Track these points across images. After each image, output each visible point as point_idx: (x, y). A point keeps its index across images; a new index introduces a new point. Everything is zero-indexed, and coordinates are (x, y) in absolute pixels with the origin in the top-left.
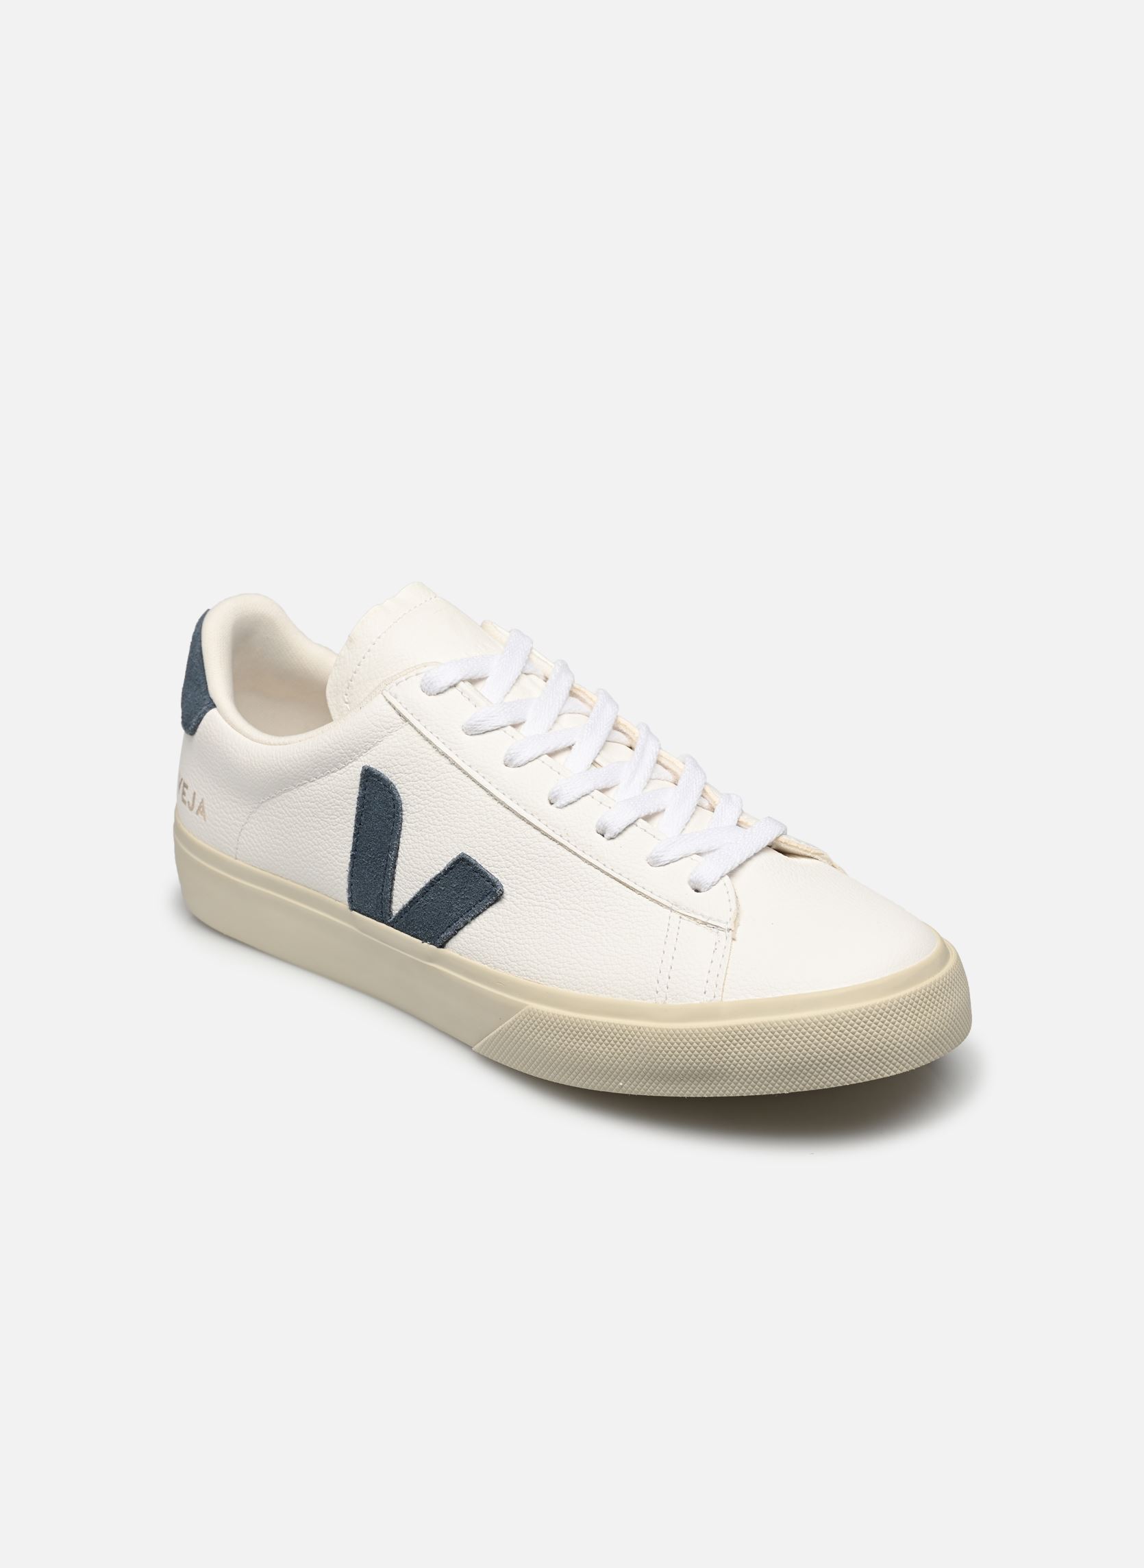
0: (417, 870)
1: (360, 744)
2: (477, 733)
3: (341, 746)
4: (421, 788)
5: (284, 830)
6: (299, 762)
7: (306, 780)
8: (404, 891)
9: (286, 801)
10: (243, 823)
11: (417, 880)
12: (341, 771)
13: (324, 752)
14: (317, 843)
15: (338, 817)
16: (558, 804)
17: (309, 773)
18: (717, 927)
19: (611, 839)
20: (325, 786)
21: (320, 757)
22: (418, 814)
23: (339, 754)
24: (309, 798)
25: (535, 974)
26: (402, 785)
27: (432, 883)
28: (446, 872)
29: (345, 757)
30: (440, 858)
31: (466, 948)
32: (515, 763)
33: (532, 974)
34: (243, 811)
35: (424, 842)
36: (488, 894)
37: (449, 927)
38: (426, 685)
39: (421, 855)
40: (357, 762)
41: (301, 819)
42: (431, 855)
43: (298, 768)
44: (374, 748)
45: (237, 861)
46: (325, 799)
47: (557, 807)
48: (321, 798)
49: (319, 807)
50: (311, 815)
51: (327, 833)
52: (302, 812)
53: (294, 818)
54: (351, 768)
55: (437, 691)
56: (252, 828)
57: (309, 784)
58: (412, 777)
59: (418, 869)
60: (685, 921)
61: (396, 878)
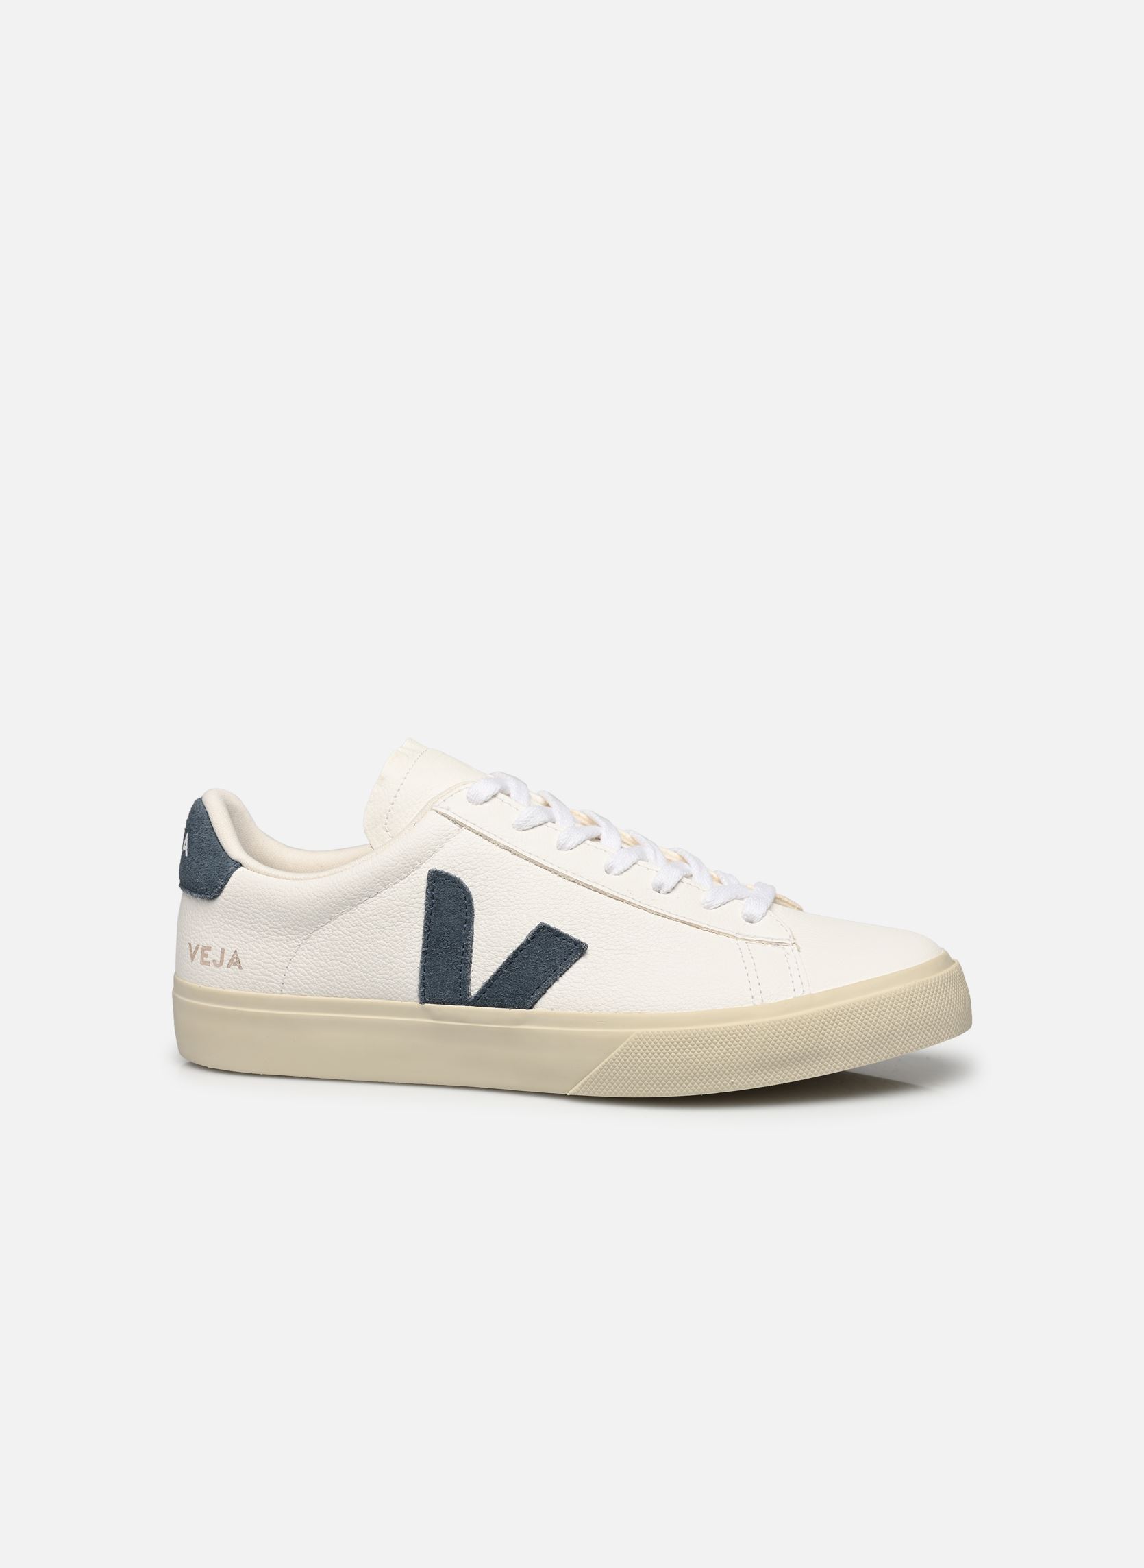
0: (496, 948)
1: (422, 852)
2: (527, 828)
3: (404, 857)
4: (488, 879)
5: (342, 949)
6: (360, 881)
7: (367, 896)
8: (481, 972)
9: (343, 922)
10: (291, 957)
11: (497, 957)
12: (404, 881)
13: (387, 867)
14: (381, 952)
15: (404, 922)
16: (615, 871)
17: (371, 889)
18: (782, 943)
19: (669, 893)
20: (389, 897)
21: (383, 871)
22: (489, 901)
23: (402, 866)
24: (370, 912)
25: (634, 1006)
26: (469, 880)
27: (516, 954)
28: (528, 941)
29: (408, 867)
30: (518, 932)
31: (558, 1003)
32: (568, 846)
33: (632, 1007)
34: (289, 946)
35: (500, 922)
36: (572, 952)
37: (538, 988)
38: (473, 796)
39: (499, 934)
40: (420, 870)
41: (362, 934)
42: (509, 931)
43: (360, 887)
44: (436, 854)
45: (283, 995)
46: (390, 909)
47: (616, 875)
48: (384, 908)
49: (382, 918)
50: (374, 927)
51: (392, 940)
52: (364, 927)
53: (354, 935)
54: (415, 876)
55: (484, 799)
56: (301, 959)
57: (370, 900)
58: (478, 871)
59: (497, 946)
60: (751, 945)
61: (473, 961)
